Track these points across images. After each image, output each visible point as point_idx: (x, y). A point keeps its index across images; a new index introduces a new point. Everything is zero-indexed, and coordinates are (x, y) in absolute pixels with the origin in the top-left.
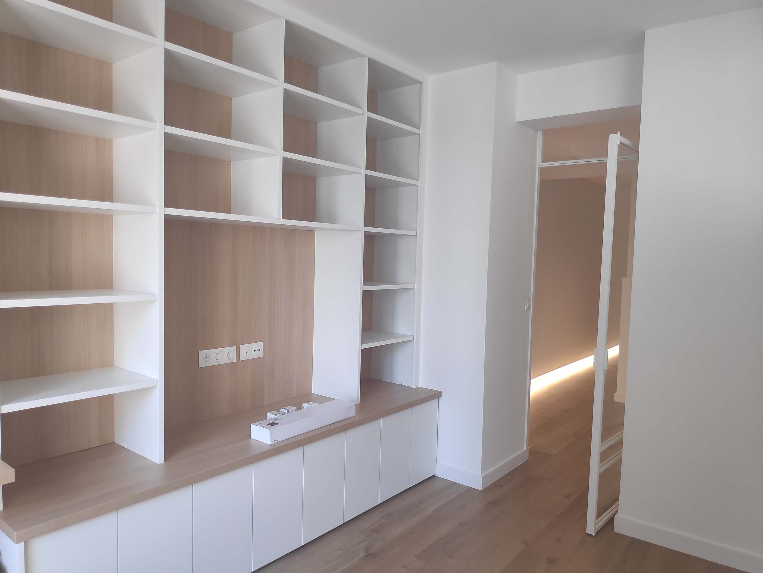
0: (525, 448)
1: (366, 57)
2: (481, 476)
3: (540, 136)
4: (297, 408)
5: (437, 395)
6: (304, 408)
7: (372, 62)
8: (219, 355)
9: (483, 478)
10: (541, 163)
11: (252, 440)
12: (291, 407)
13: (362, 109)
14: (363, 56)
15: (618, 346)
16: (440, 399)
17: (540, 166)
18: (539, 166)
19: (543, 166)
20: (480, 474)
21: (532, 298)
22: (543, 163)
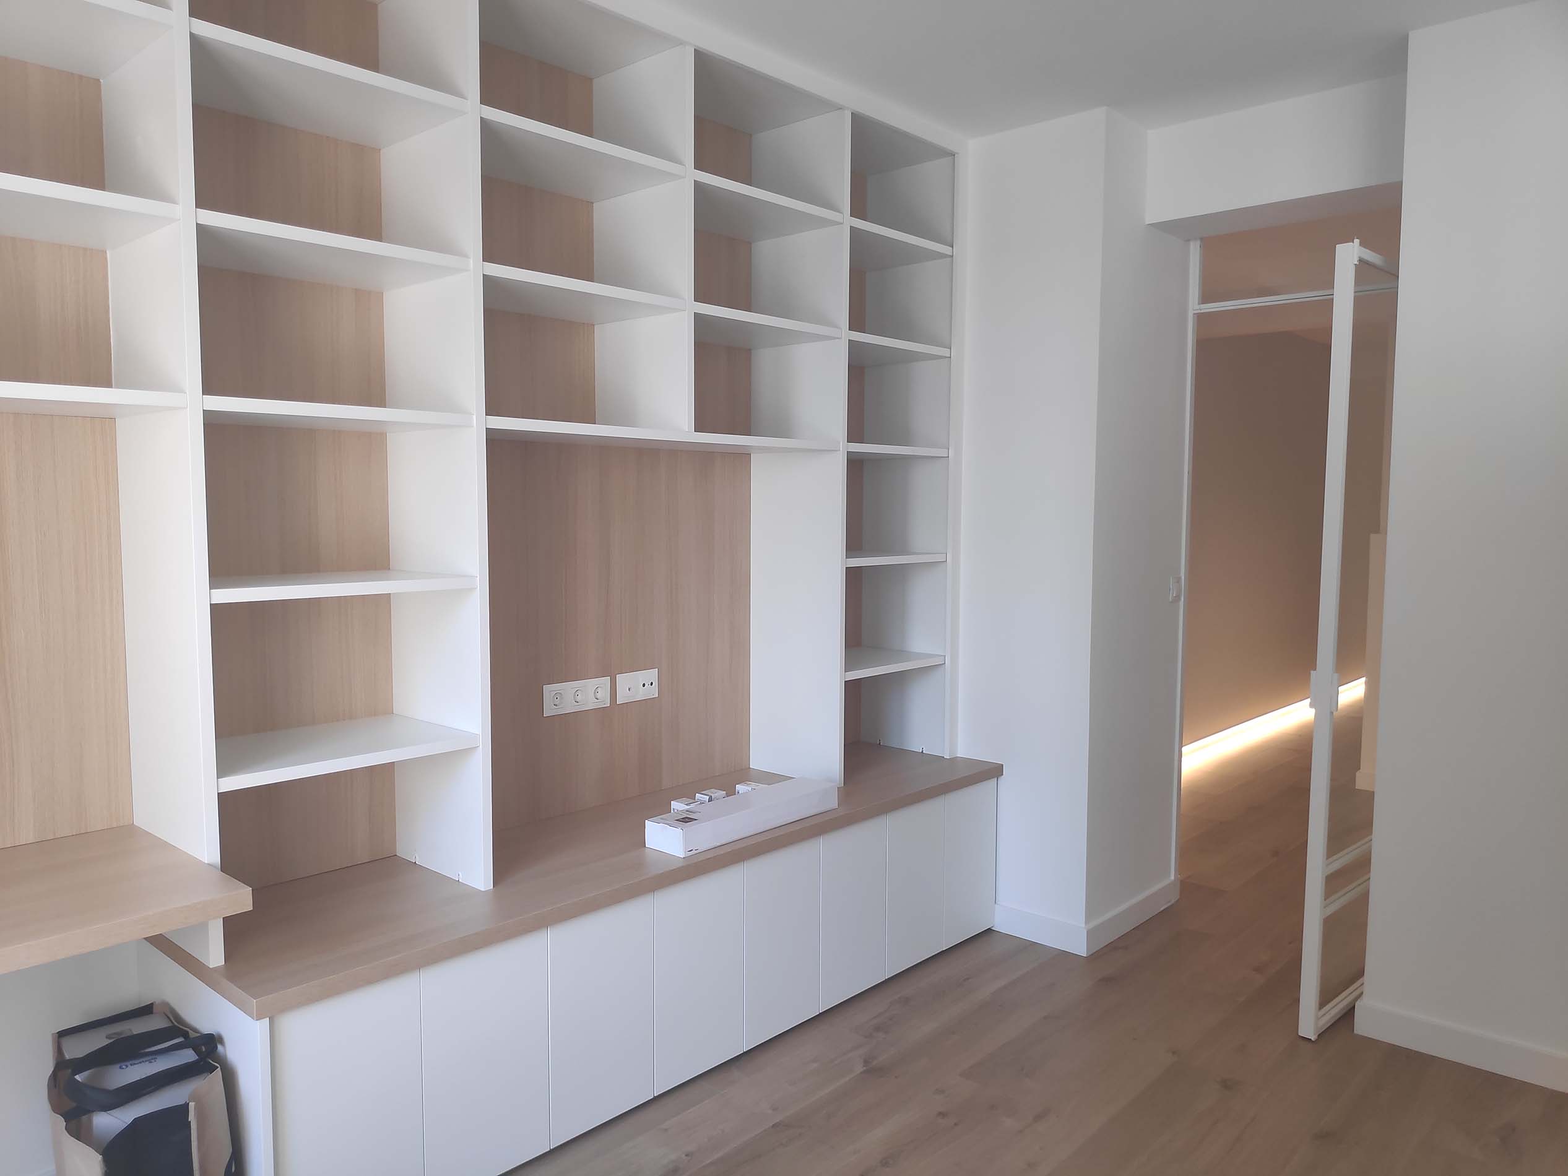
0: (1173, 878)
1: (846, 112)
2: (1085, 928)
3: (1195, 251)
4: (726, 793)
5: (995, 771)
6: (738, 792)
7: (858, 121)
8: (579, 693)
9: (1090, 933)
10: (1199, 304)
11: (647, 850)
12: (716, 791)
13: (841, 213)
14: (841, 108)
15: (1364, 679)
16: (1002, 779)
17: (1196, 312)
18: (1194, 310)
19: (1202, 311)
20: (1083, 925)
21: (1183, 578)
22: (1203, 306)
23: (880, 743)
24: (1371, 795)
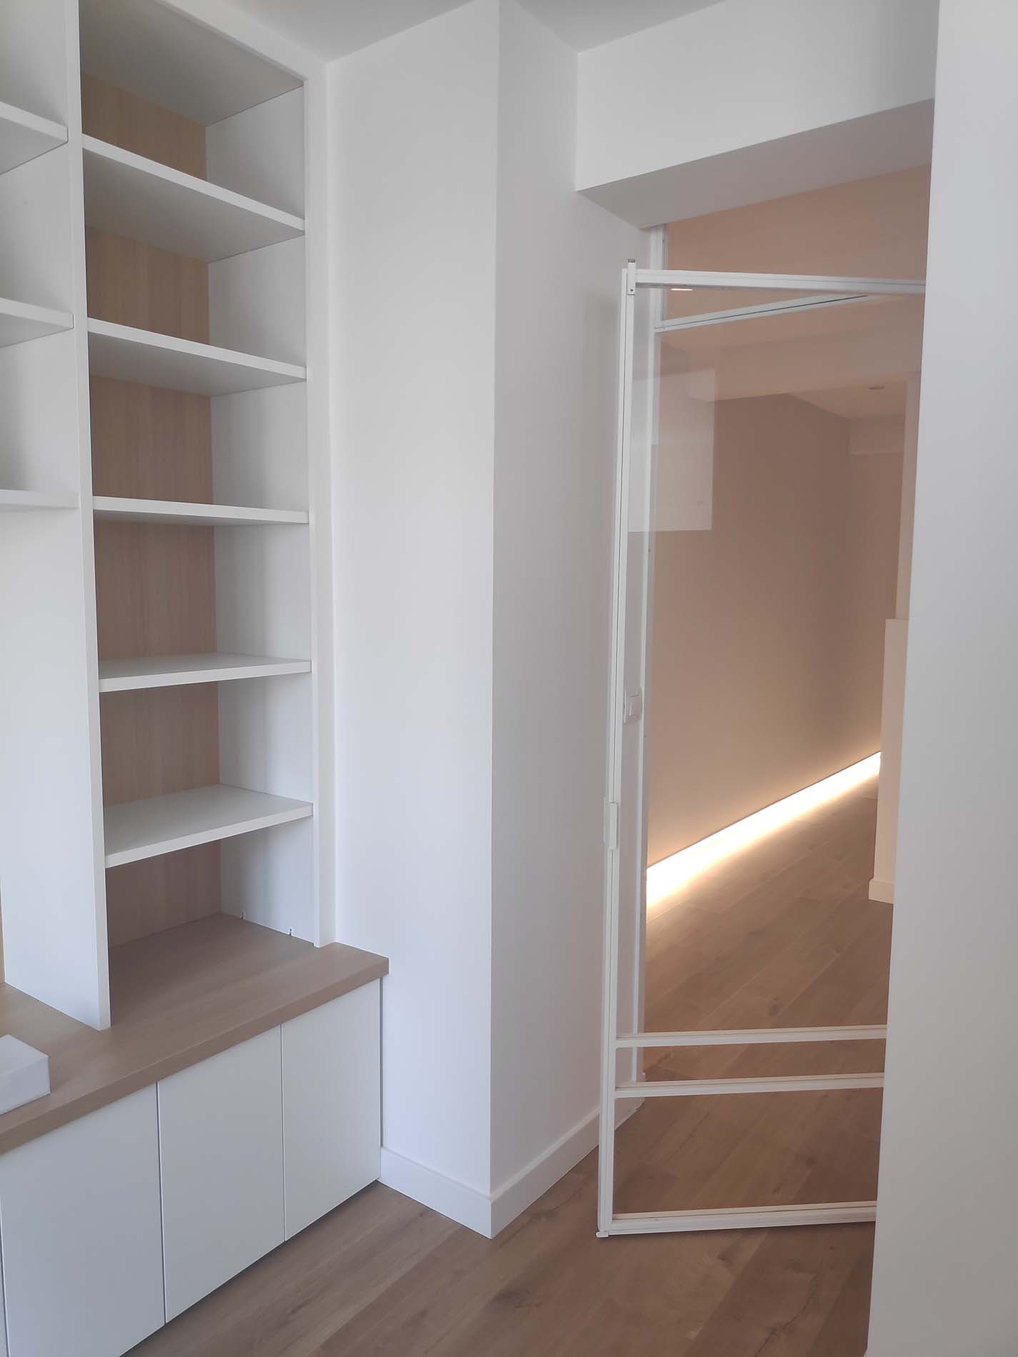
2: (490, 1199)
5: (376, 969)
9: (495, 1205)
10: (663, 319)
13: (67, 127)
15: (879, 754)
16: (386, 980)
17: (658, 331)
18: (656, 328)
19: (667, 329)
20: (488, 1193)
21: (643, 689)
22: (667, 322)
23: (242, 918)
24: (887, 909)
